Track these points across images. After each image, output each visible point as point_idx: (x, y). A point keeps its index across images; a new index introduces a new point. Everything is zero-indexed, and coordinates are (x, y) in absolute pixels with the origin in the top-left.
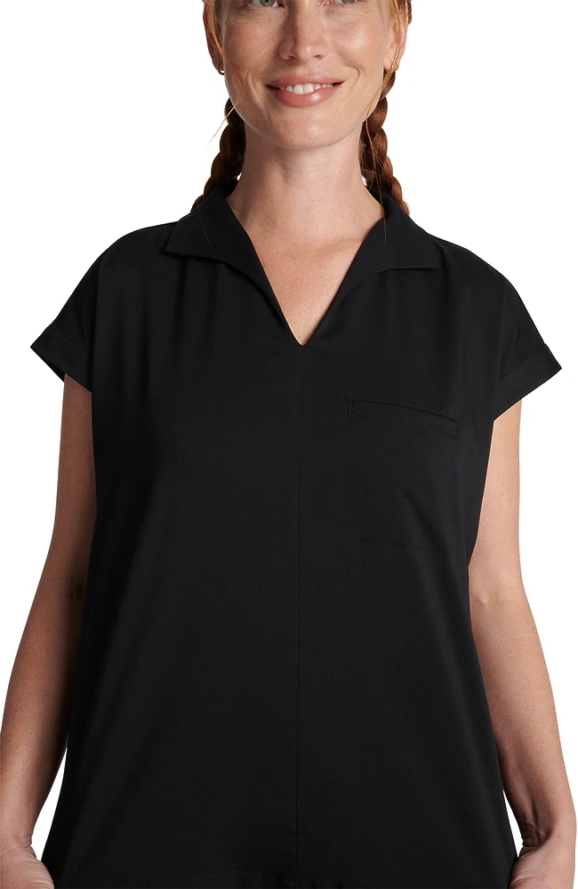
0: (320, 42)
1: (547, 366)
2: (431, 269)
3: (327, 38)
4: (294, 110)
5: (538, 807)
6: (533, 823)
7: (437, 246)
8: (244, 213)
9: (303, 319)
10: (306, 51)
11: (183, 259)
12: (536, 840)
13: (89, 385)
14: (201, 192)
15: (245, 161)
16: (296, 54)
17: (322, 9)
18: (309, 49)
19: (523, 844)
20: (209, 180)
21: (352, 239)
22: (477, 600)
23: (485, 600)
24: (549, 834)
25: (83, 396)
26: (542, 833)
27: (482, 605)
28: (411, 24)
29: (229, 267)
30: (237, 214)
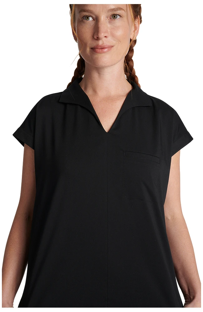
0: (106, 32)
1: (188, 139)
2: (149, 106)
3: (109, 31)
4: (99, 54)
5: (190, 288)
6: (188, 294)
7: (151, 98)
8: (86, 88)
9: (107, 123)
10: (102, 35)
11: (65, 104)
12: (190, 300)
13: (33, 147)
14: (70, 81)
15: (85, 71)
16: (98, 36)
17: (107, 21)
18: (102, 34)
19: (185, 301)
20: (73, 77)
21: (123, 96)
22: (167, 218)
23: (169, 218)
24: (194, 298)
25: (31, 151)
26: (192, 297)
27: (168, 220)
28: (141, 24)
29: (81, 107)
30: (83, 89)
